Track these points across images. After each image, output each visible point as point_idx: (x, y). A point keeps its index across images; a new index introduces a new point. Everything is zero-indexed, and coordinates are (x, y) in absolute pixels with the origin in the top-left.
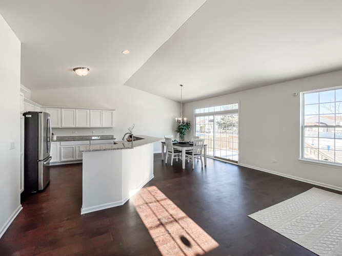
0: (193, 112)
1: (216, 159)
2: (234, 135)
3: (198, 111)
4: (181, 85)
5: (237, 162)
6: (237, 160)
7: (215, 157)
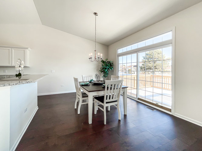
0: (116, 51)
1: (140, 102)
2: (165, 74)
3: (120, 51)
4: (95, 14)
5: (170, 110)
6: (170, 108)
7: (139, 99)
